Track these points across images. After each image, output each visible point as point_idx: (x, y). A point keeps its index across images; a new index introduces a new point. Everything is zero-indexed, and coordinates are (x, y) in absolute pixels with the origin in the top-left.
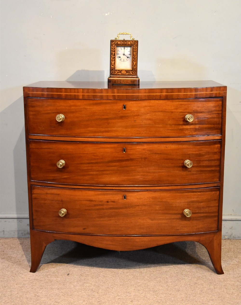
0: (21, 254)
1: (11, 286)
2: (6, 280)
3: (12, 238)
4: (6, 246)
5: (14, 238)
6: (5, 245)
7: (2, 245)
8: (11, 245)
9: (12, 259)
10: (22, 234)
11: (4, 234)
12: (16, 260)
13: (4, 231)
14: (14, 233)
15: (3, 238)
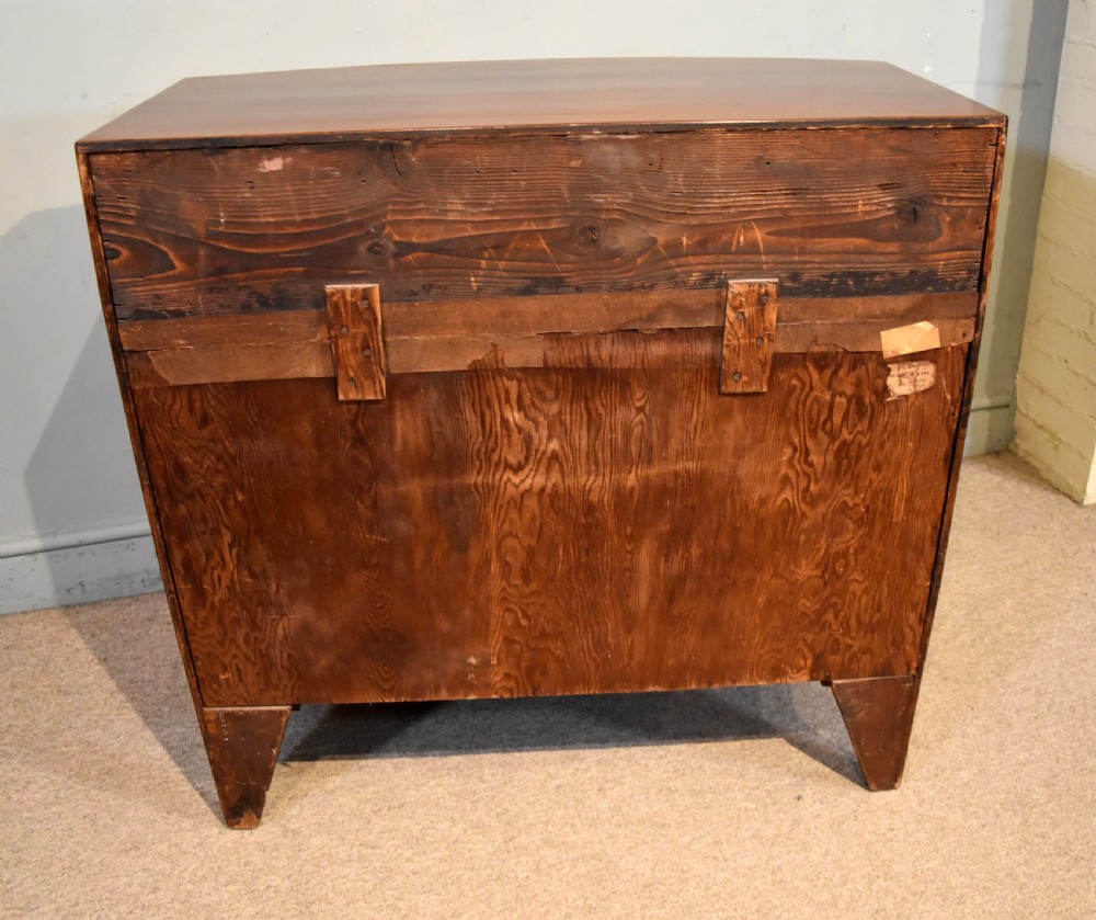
0: (166, 663)
1: (185, 803)
2: (158, 781)
3: (115, 599)
4: (105, 636)
5: (121, 601)
6: (102, 633)
7: (93, 636)
8: (122, 631)
9: (147, 689)
10: (143, 581)
11: (84, 591)
12: (161, 690)
13: (81, 584)
14: (118, 583)
15: (84, 604)
